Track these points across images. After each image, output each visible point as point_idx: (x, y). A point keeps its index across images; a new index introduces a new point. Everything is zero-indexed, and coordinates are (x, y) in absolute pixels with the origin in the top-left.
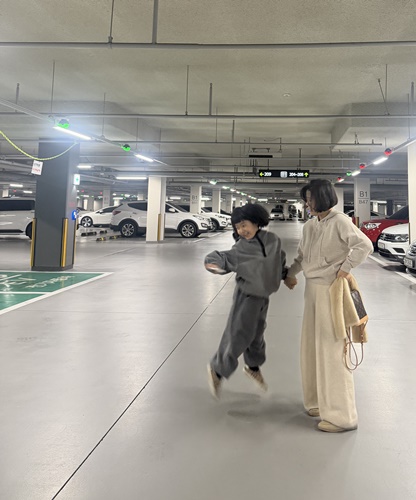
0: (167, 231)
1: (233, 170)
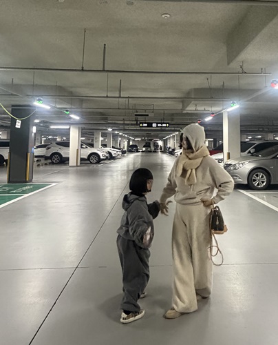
1: (122, 122)
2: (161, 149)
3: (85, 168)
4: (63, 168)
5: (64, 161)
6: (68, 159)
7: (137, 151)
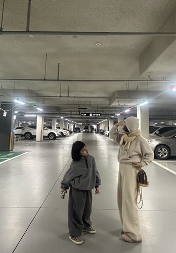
0: (44, 137)
1: (70, 113)
2: (95, 130)
3: (46, 142)
4: (32, 142)
5: (33, 138)
6: (35, 136)
7: (80, 132)
